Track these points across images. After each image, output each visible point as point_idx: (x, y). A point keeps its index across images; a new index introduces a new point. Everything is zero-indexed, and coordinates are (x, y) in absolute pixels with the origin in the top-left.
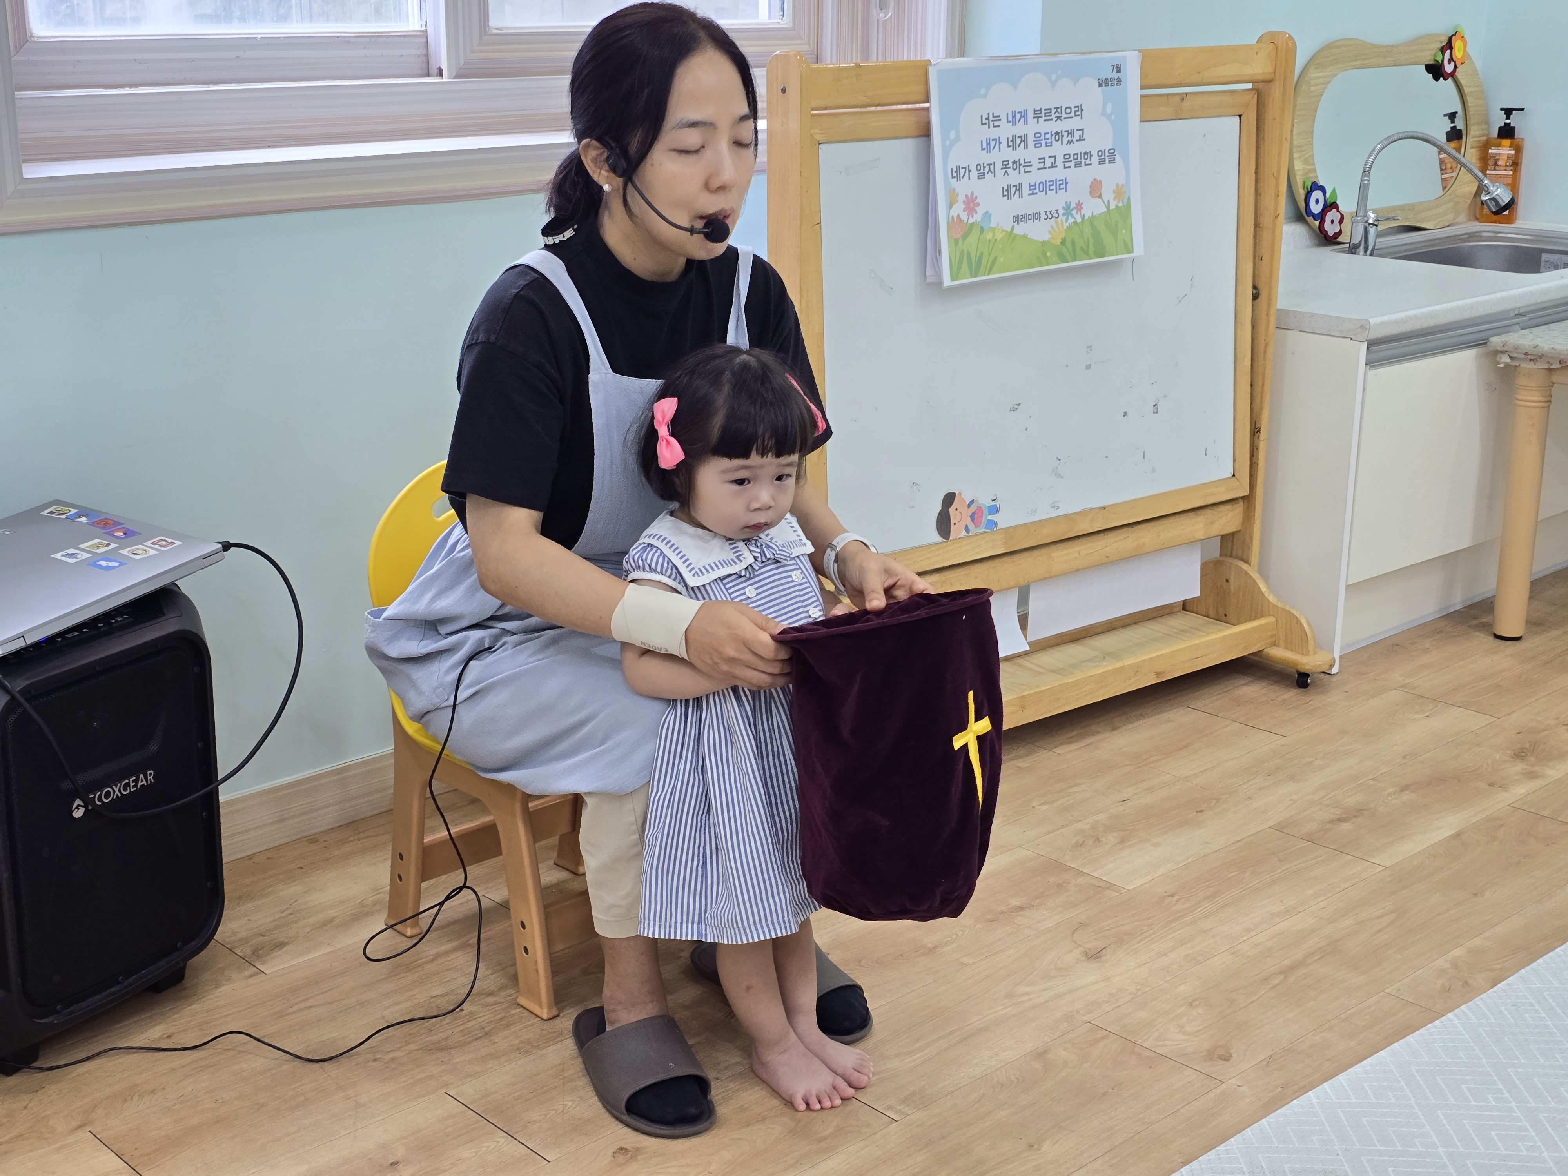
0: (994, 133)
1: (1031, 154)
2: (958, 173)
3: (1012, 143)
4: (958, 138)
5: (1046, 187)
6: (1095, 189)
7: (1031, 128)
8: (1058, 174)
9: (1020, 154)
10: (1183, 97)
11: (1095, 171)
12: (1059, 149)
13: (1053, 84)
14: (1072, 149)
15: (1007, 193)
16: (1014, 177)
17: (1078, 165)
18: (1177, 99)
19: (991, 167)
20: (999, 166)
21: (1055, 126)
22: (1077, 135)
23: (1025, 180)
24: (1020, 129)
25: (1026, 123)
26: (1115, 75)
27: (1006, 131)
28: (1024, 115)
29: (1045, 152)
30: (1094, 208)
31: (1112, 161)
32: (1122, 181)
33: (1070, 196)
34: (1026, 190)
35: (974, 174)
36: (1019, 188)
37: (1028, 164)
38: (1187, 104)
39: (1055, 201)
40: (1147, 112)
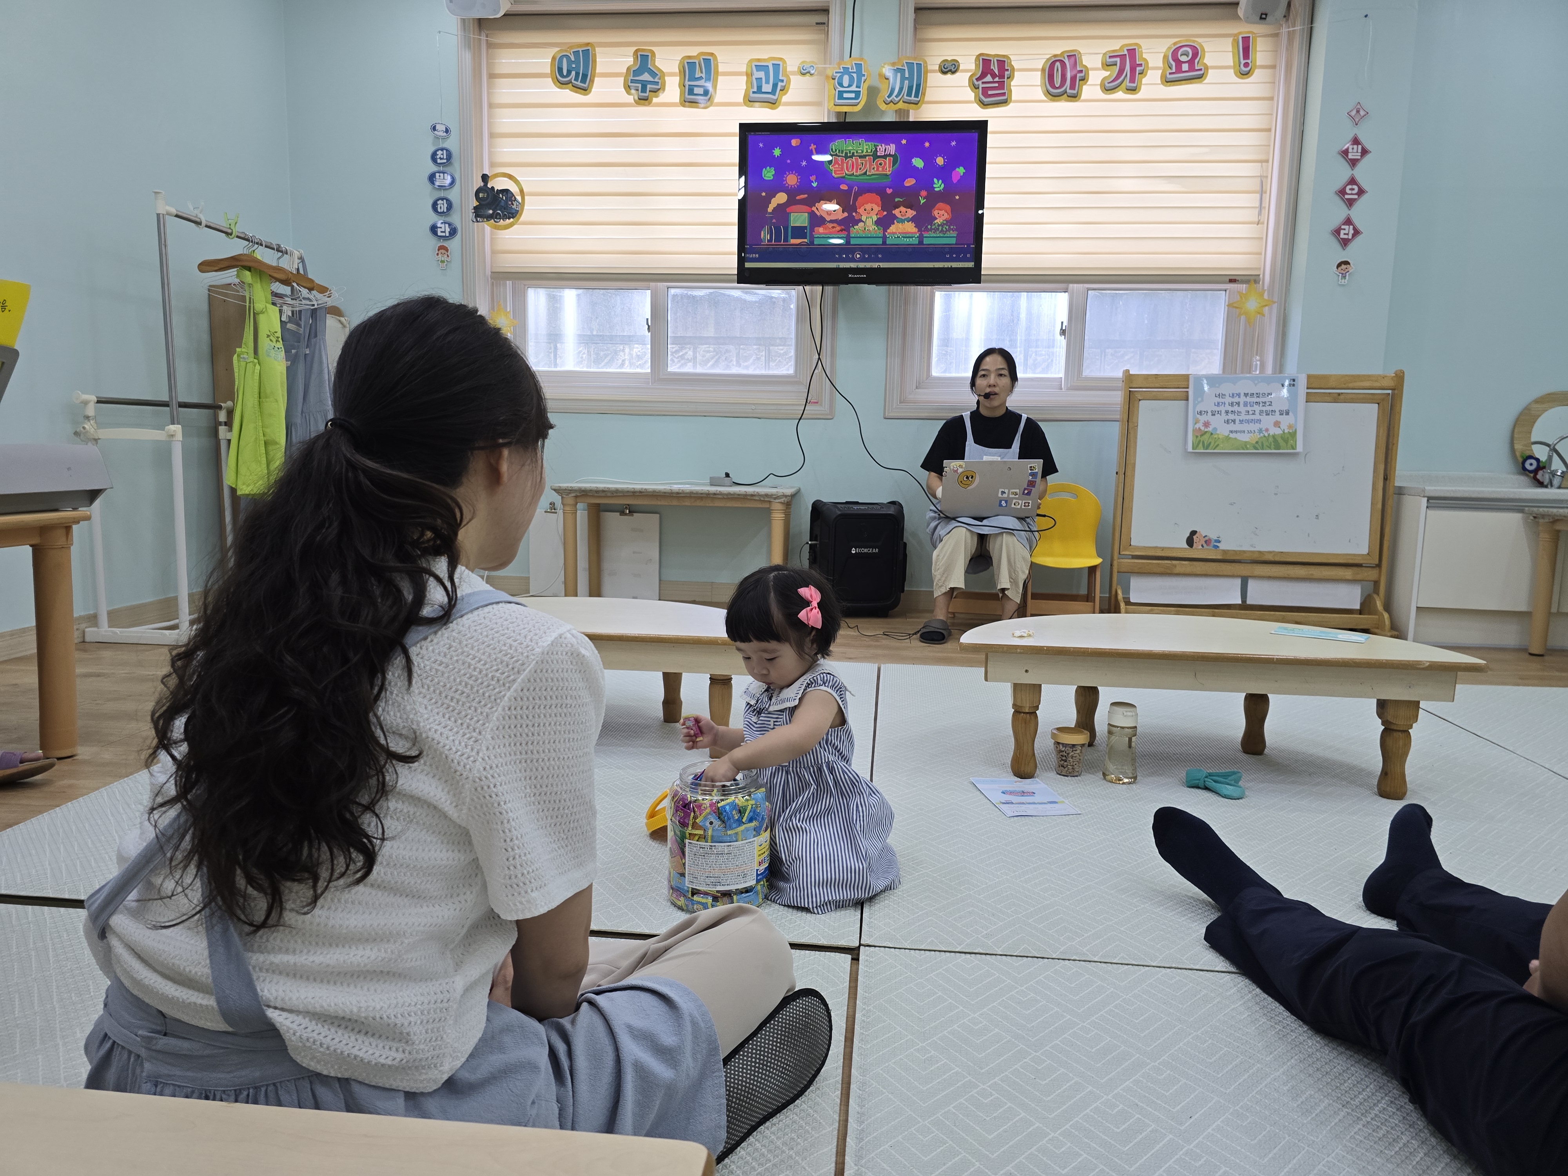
0: (1221, 400)
1: (1242, 409)
2: (1200, 413)
3: (1232, 404)
4: (1202, 401)
5: (1248, 421)
6: (1277, 424)
7: (1242, 399)
8: (1257, 417)
9: (1236, 408)
10: (1340, 394)
11: (1277, 417)
12: (1257, 408)
13: (1256, 385)
14: (1264, 409)
15: (1227, 422)
16: (1231, 417)
17: (1267, 414)
19: (1219, 412)
20: (1223, 412)
21: (1255, 400)
22: (1268, 404)
23: (1237, 418)
24: (1236, 399)
25: (1239, 397)
26: (1292, 384)
27: (1228, 400)
28: (1239, 395)
29: (1249, 408)
30: (1276, 431)
31: (1287, 413)
32: (1293, 423)
33: (1263, 426)
34: (1237, 421)
35: (1210, 414)
36: (1234, 421)
37: (1240, 412)
38: (1343, 397)
39: (1256, 427)
40: (1310, 398)
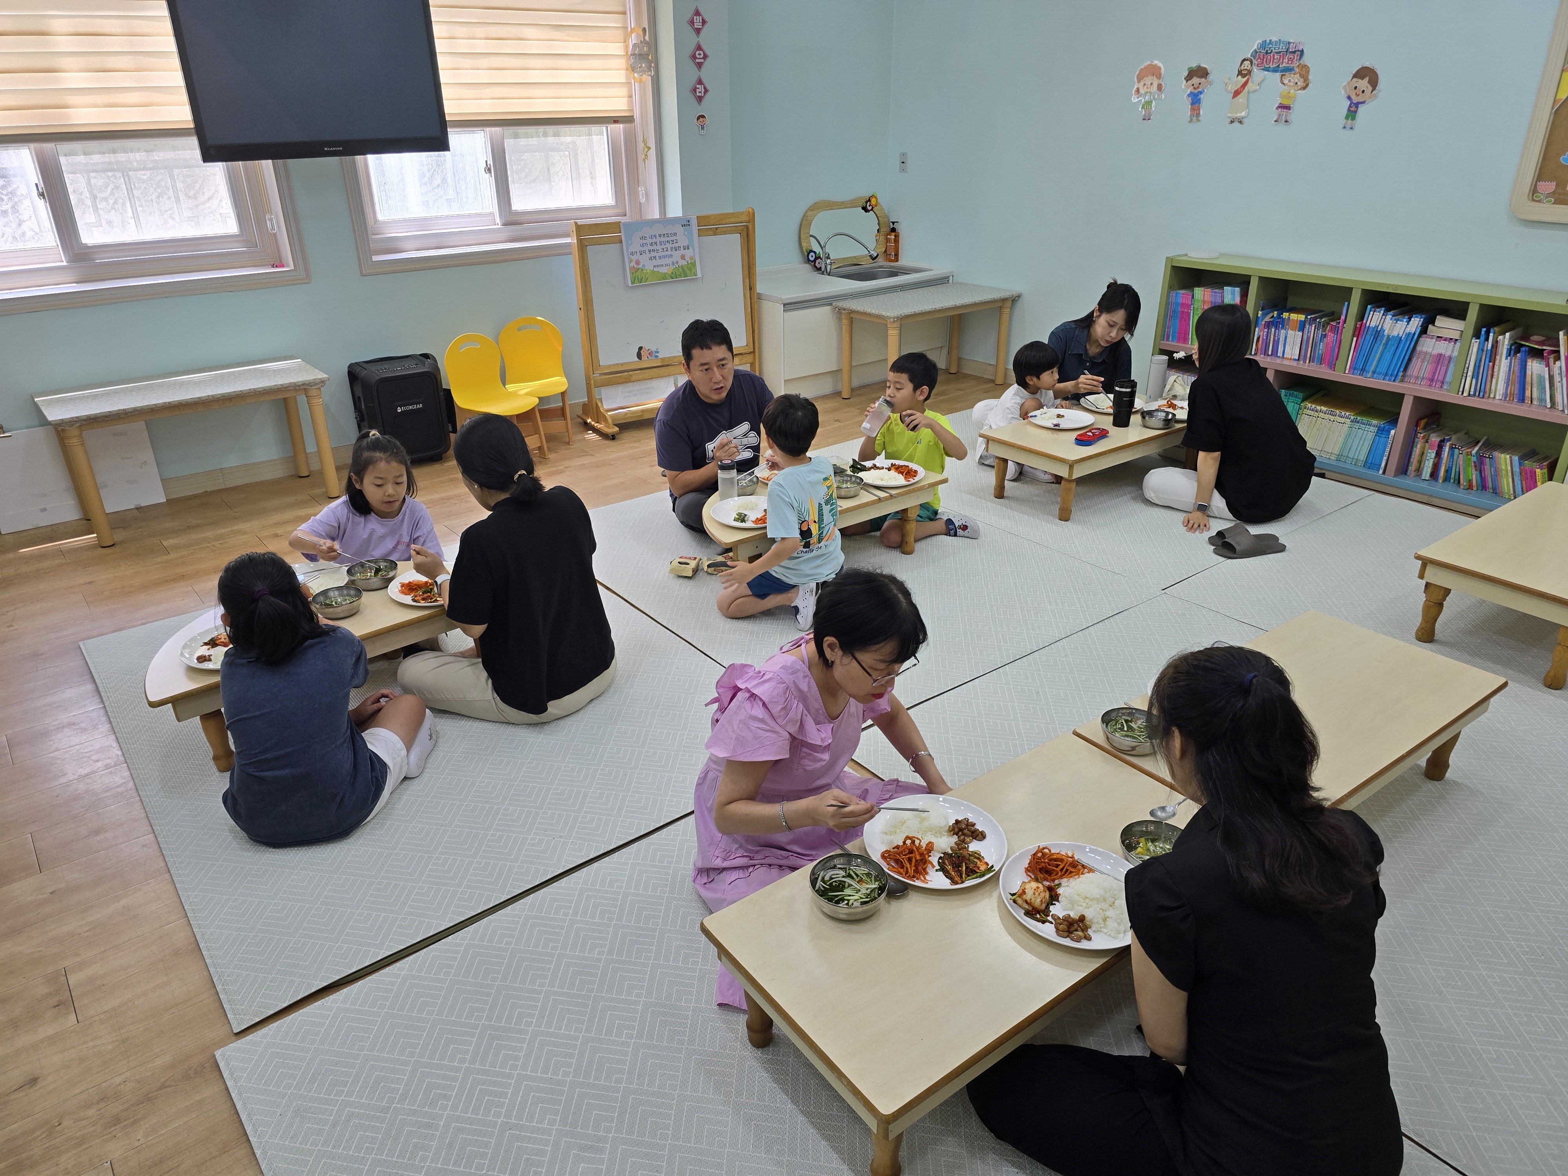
0: (645, 242)
1: (659, 247)
2: (632, 254)
3: (651, 244)
4: (632, 243)
5: (664, 257)
6: (683, 257)
7: (658, 240)
8: (669, 253)
9: (654, 247)
10: (716, 229)
11: (682, 252)
12: (669, 246)
13: (665, 227)
14: (673, 246)
15: (651, 259)
16: (653, 254)
17: (676, 250)
18: (715, 229)
19: (645, 252)
20: (647, 251)
21: (666, 239)
22: (675, 241)
23: (657, 255)
24: (654, 240)
25: (656, 238)
26: (688, 223)
27: (649, 241)
28: (655, 236)
29: (663, 246)
30: (683, 263)
31: (688, 249)
32: (692, 255)
33: (674, 259)
34: (657, 258)
35: (638, 253)
36: (655, 257)
37: (658, 250)
38: (718, 231)
39: (668, 261)
40: (701, 233)
